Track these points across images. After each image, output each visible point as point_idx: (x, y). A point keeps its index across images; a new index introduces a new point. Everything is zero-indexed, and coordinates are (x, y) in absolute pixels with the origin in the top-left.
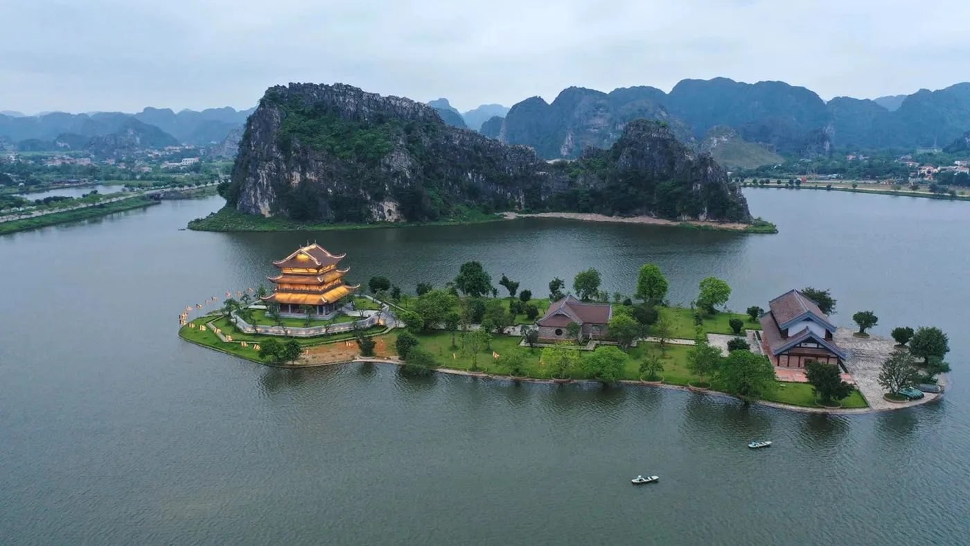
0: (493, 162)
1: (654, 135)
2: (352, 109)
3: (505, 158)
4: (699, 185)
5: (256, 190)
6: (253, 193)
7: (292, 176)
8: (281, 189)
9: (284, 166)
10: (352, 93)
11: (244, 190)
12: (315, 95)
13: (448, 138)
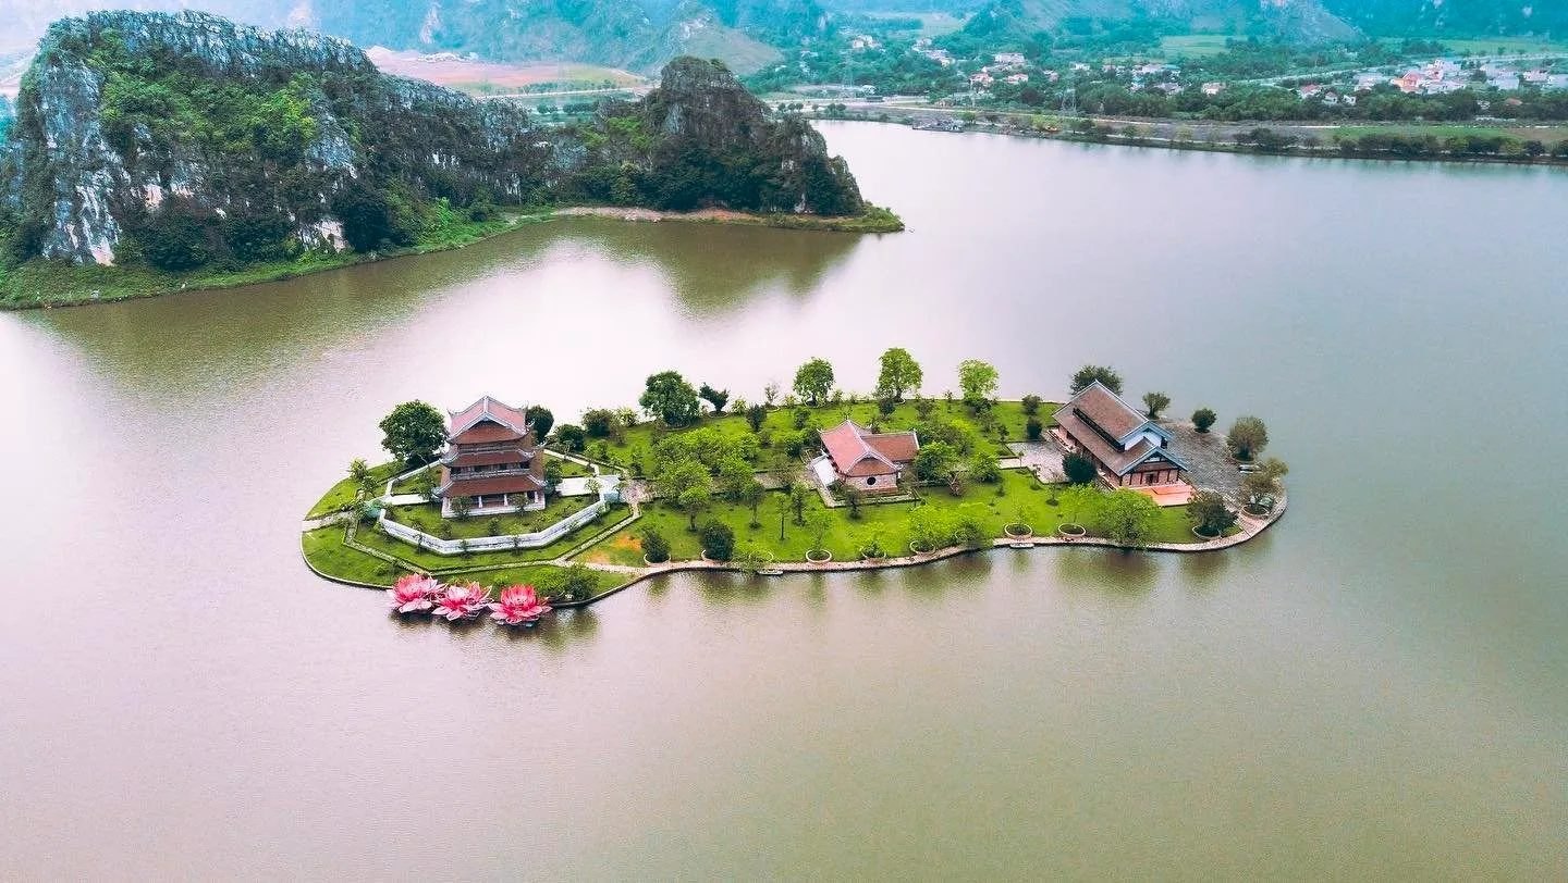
0: (467, 132)
1: (714, 84)
2: (224, 59)
3: (483, 123)
4: (791, 162)
5: (79, 223)
6: (71, 228)
7: (144, 192)
8: (130, 217)
9: (126, 176)
10: (218, 29)
11: (53, 225)
12: (145, 34)
13: (395, 99)
